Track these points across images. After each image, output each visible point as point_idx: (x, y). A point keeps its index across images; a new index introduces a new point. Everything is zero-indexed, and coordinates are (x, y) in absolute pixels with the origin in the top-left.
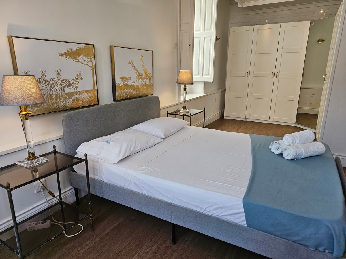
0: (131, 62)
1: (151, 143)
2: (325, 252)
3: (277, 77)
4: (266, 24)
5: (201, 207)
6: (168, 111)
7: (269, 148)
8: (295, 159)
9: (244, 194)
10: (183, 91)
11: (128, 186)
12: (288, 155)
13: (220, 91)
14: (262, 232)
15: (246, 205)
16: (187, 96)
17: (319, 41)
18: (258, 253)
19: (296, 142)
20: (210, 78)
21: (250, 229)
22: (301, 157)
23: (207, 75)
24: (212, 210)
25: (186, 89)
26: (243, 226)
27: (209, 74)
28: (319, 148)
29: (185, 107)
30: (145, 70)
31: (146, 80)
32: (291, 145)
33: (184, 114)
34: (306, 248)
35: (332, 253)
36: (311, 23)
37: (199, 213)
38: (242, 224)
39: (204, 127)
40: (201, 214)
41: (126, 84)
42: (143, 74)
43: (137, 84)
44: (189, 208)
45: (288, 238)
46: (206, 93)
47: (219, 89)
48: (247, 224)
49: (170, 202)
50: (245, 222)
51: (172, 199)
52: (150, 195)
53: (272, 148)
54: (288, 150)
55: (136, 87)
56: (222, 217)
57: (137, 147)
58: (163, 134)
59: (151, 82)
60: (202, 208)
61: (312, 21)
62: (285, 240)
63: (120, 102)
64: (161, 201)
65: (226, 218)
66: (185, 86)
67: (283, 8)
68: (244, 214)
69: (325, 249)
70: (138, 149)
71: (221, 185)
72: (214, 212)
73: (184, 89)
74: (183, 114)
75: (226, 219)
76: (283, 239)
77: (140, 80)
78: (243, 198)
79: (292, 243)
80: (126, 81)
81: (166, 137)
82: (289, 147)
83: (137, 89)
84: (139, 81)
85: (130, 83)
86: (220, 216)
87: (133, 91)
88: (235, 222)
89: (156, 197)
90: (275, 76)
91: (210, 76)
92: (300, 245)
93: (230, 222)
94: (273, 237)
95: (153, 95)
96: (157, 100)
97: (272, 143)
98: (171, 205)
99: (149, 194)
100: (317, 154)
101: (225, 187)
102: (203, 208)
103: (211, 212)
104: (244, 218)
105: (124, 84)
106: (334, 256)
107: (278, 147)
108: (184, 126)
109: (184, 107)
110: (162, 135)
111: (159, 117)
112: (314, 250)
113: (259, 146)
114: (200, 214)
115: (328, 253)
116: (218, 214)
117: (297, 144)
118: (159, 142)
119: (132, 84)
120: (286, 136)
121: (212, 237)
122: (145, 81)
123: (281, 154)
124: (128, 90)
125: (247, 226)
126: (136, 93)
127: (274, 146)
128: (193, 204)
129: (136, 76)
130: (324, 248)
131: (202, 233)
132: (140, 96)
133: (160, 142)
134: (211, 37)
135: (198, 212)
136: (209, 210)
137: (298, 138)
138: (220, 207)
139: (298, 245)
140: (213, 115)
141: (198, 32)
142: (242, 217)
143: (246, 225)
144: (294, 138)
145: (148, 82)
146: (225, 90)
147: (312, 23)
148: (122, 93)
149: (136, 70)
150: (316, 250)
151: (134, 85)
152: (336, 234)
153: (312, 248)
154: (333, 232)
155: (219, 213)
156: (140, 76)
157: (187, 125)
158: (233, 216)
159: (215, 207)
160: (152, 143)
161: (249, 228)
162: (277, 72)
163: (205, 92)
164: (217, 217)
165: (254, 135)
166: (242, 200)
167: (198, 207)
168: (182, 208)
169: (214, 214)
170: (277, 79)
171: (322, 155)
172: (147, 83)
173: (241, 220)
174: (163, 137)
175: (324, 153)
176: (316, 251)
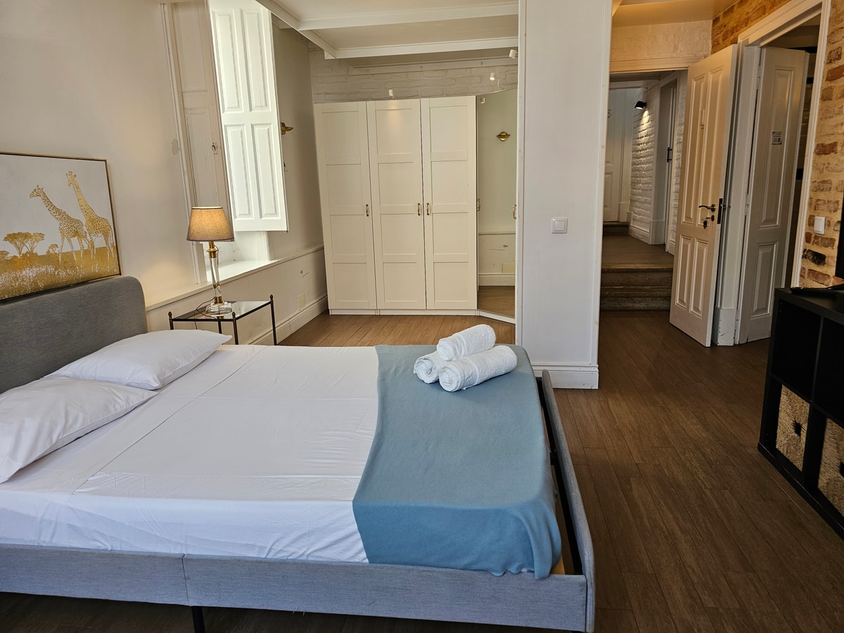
0: (38, 192)
1: (117, 406)
2: (520, 572)
3: (428, 214)
4: (391, 98)
5: (261, 544)
6: (170, 314)
7: (414, 372)
8: (464, 389)
9: (356, 488)
10: (209, 259)
11: (52, 537)
12: (450, 382)
13: (311, 250)
14: (401, 566)
15: (361, 512)
16: (220, 270)
17: (500, 136)
18: (399, 617)
19: (461, 352)
20: (279, 222)
21: (376, 567)
22: (473, 383)
23: (271, 215)
24: (288, 545)
25: (214, 252)
26: (362, 563)
27: (276, 213)
28: (504, 357)
29: (220, 298)
30: (87, 210)
31: (94, 238)
32: (454, 359)
33: (218, 317)
34: (488, 576)
35: (533, 572)
36: (478, 100)
37: (257, 562)
38: (358, 561)
39: (275, 344)
40: (261, 562)
41: (31, 253)
42: (84, 221)
43: (67, 249)
44: (230, 557)
45: (453, 564)
46: (275, 259)
47: (308, 246)
48: (368, 557)
49: (177, 552)
50: (364, 555)
51: (182, 544)
52: (119, 549)
53: (420, 371)
54: (448, 371)
55: (62, 258)
56: (311, 556)
57: (72, 425)
58: (156, 378)
59: (112, 240)
60: (261, 546)
61: (480, 96)
62: (448, 570)
63: (13, 304)
64: (154, 557)
65: (321, 557)
66: (212, 246)
67: (422, 67)
68: (358, 536)
69: (521, 567)
70: (77, 428)
71: (303, 480)
72: (291, 549)
73: (210, 252)
74: (215, 316)
75: (321, 560)
76: (444, 570)
77: (75, 240)
78: (352, 499)
79: (462, 571)
80: (27, 244)
81: (165, 385)
82: (450, 365)
83: (65, 263)
84: (70, 241)
85: (41, 249)
86: (308, 556)
87: (56, 269)
88: (342, 560)
89: (138, 550)
90: (426, 213)
91: (279, 218)
92: (476, 573)
93: (331, 562)
94: (424, 571)
95: (120, 274)
96: (135, 288)
97: (417, 362)
98: (183, 559)
99: (118, 547)
100: (503, 372)
101: (314, 483)
102: (265, 547)
103: (285, 551)
104: (361, 545)
105: (20, 254)
106: (536, 578)
107: (430, 367)
108: (217, 348)
109: (216, 298)
110: (152, 381)
111: (145, 331)
112: (501, 574)
113: (396, 371)
114: (259, 563)
115: (527, 574)
116: (301, 552)
117: (464, 356)
118: (142, 400)
119: (49, 252)
120: (442, 341)
121: (296, 610)
122: (90, 240)
123: (437, 382)
124: (36, 267)
125: (370, 562)
126: (63, 275)
127: (423, 366)
128: (240, 542)
129: (60, 229)
130: (517, 564)
131: (269, 608)
132: (80, 281)
133: (146, 399)
134: (270, 124)
135: (255, 560)
136: (279, 549)
137: (465, 343)
138: (305, 534)
139: (473, 572)
140: (300, 311)
141: (232, 113)
142: (354, 543)
143: (367, 561)
144: (458, 345)
145: (99, 242)
146: (323, 248)
147: (481, 100)
148: (16, 279)
149: (59, 213)
150: (505, 573)
151: (57, 252)
152: (532, 530)
153: (497, 572)
154: (528, 527)
155: (305, 549)
156: (73, 229)
157: (228, 343)
158: (335, 546)
159: (293, 536)
160: (121, 405)
161: (375, 565)
162: (428, 204)
163: (272, 256)
164: (302, 558)
165: (386, 348)
166: (351, 503)
167: (252, 547)
168: (211, 560)
169: (293, 553)
170: (430, 217)
171: (513, 371)
172: (97, 246)
173: (354, 551)
174: (156, 385)
175: (516, 367)
176: (505, 575)
